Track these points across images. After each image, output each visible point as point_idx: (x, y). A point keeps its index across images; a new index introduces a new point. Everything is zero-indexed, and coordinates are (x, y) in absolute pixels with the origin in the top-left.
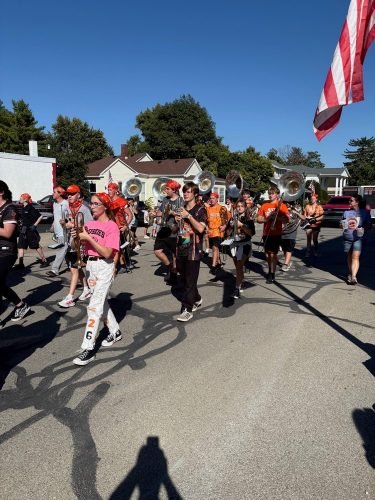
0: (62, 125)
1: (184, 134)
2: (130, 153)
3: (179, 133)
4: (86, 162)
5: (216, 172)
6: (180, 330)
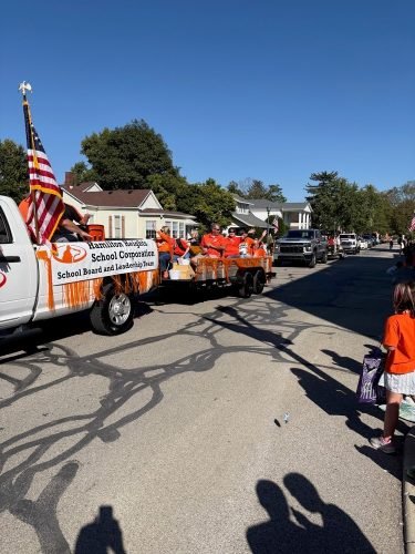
1: (137, 163)
2: (76, 182)
3: (132, 161)
5: (173, 205)
6: (154, 389)
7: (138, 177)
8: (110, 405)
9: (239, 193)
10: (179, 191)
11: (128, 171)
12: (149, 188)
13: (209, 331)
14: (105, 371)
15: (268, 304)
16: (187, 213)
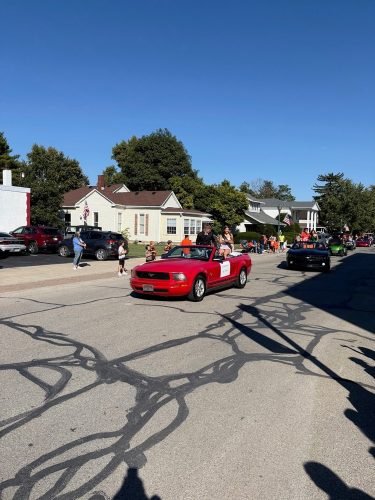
0: (37, 153)
1: (161, 167)
2: (107, 184)
3: (156, 165)
4: (61, 191)
5: (191, 204)
6: (179, 402)
7: (161, 179)
8: (136, 420)
9: (251, 192)
10: (196, 191)
11: (152, 174)
12: (170, 189)
13: (230, 335)
14: (131, 378)
15: (284, 304)
16: (204, 211)
